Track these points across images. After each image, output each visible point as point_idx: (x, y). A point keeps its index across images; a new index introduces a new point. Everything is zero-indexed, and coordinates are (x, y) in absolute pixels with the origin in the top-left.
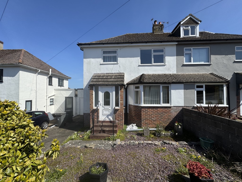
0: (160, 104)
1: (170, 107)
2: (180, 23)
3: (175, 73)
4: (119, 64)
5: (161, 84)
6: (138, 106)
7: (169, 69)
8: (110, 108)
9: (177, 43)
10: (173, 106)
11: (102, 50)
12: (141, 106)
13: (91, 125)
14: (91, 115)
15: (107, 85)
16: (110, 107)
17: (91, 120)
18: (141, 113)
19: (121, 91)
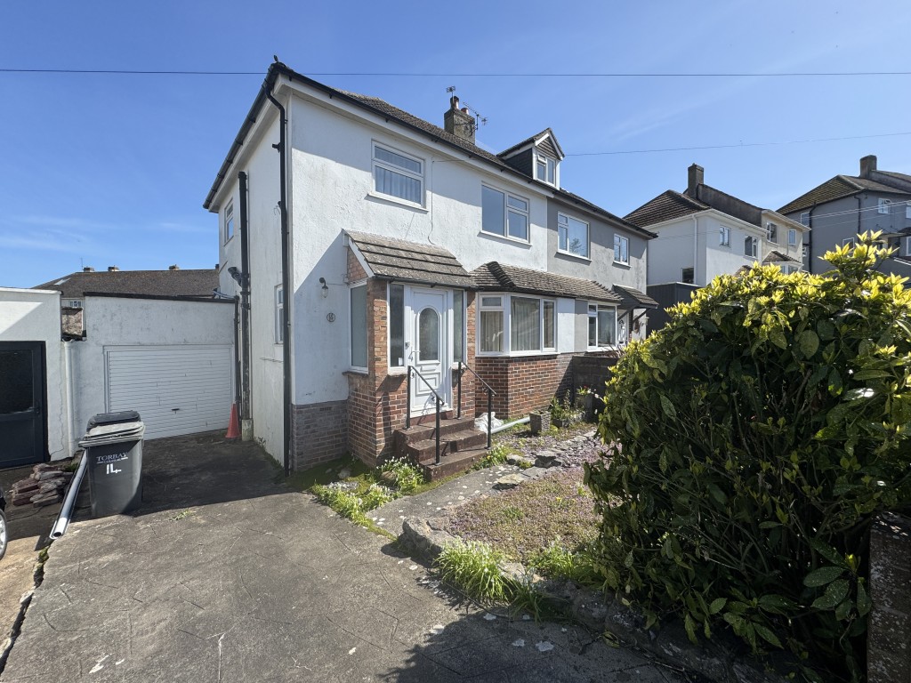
0: (538, 349)
1: (554, 357)
2: (532, 141)
3: (545, 270)
4: (429, 214)
5: (541, 294)
6: (497, 358)
7: (536, 259)
8: (439, 369)
9: (552, 196)
10: (562, 354)
11: (372, 140)
12: (509, 358)
13: (380, 442)
14: (380, 400)
15: (433, 285)
16: (438, 364)
17: (380, 421)
18: (507, 377)
19: (469, 307)
